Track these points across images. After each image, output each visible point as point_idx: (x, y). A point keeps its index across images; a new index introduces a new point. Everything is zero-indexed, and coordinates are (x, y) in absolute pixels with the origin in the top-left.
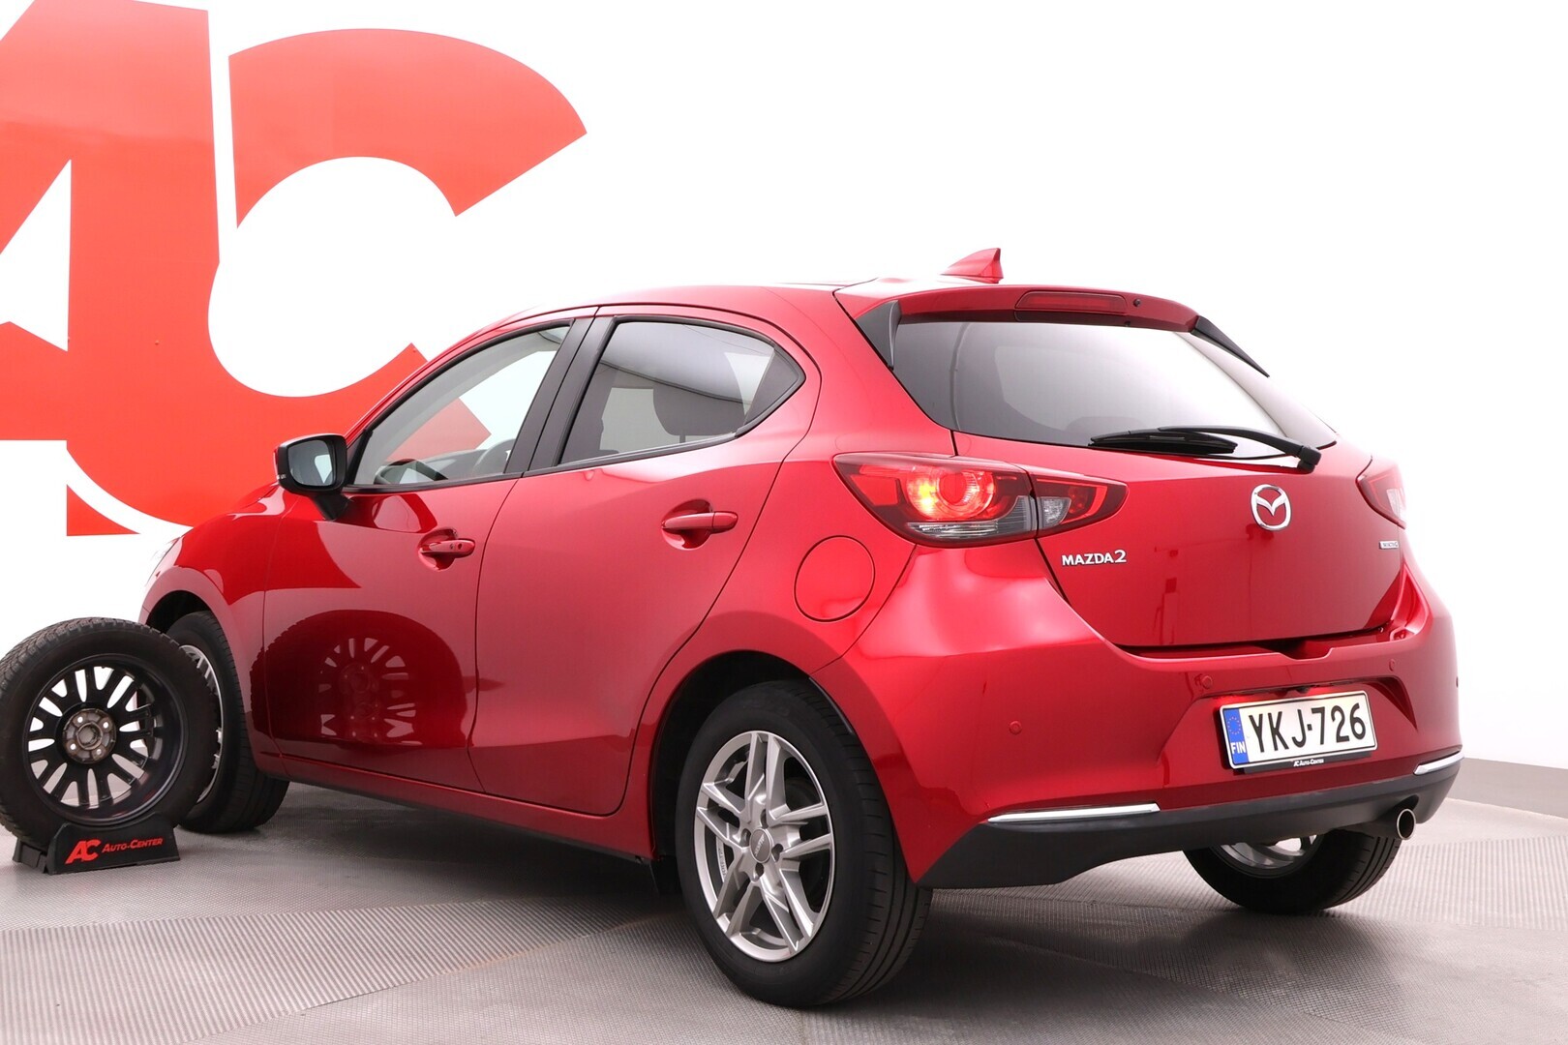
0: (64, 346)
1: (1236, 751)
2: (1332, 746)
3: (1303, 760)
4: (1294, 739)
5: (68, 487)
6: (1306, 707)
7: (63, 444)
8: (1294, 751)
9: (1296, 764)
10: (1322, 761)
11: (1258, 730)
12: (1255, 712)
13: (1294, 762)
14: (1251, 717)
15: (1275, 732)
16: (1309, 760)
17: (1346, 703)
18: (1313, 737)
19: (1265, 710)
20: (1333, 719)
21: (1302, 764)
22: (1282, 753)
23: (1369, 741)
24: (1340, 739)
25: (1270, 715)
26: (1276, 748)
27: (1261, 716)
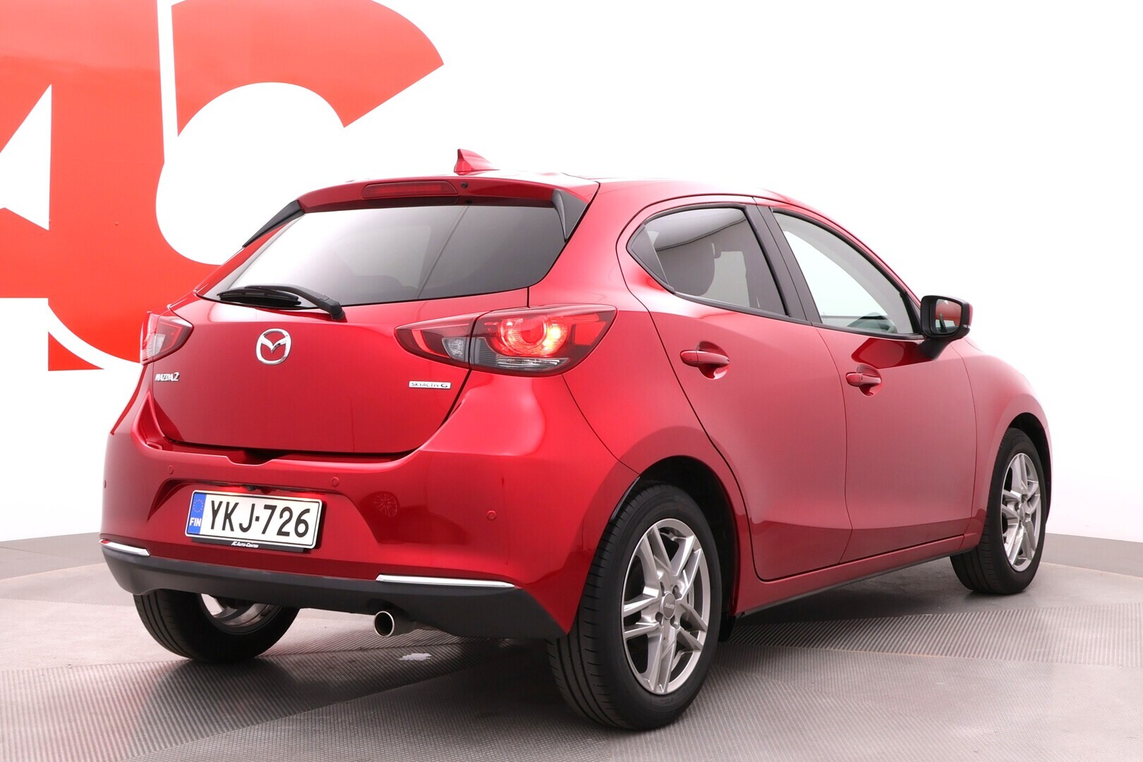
1: (193, 524)
2: (272, 537)
3: (241, 542)
4: (241, 525)
6: (260, 503)
8: (238, 533)
9: (234, 544)
10: (256, 546)
11: (215, 513)
12: (217, 499)
13: (233, 542)
14: (213, 502)
15: (228, 516)
16: (246, 543)
17: (297, 506)
18: (257, 527)
19: (225, 499)
20: (281, 516)
21: (239, 544)
22: (227, 533)
23: (309, 540)
24: (280, 533)
25: (228, 504)
26: (224, 529)
27: (221, 503)
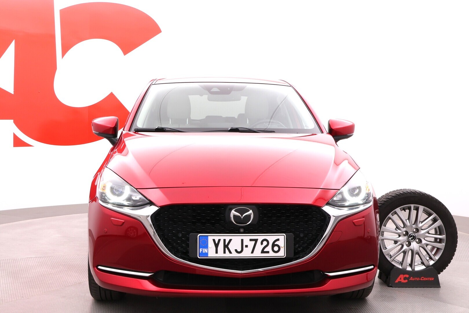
0: (13, 93)
5: (14, 133)
7: (12, 121)
